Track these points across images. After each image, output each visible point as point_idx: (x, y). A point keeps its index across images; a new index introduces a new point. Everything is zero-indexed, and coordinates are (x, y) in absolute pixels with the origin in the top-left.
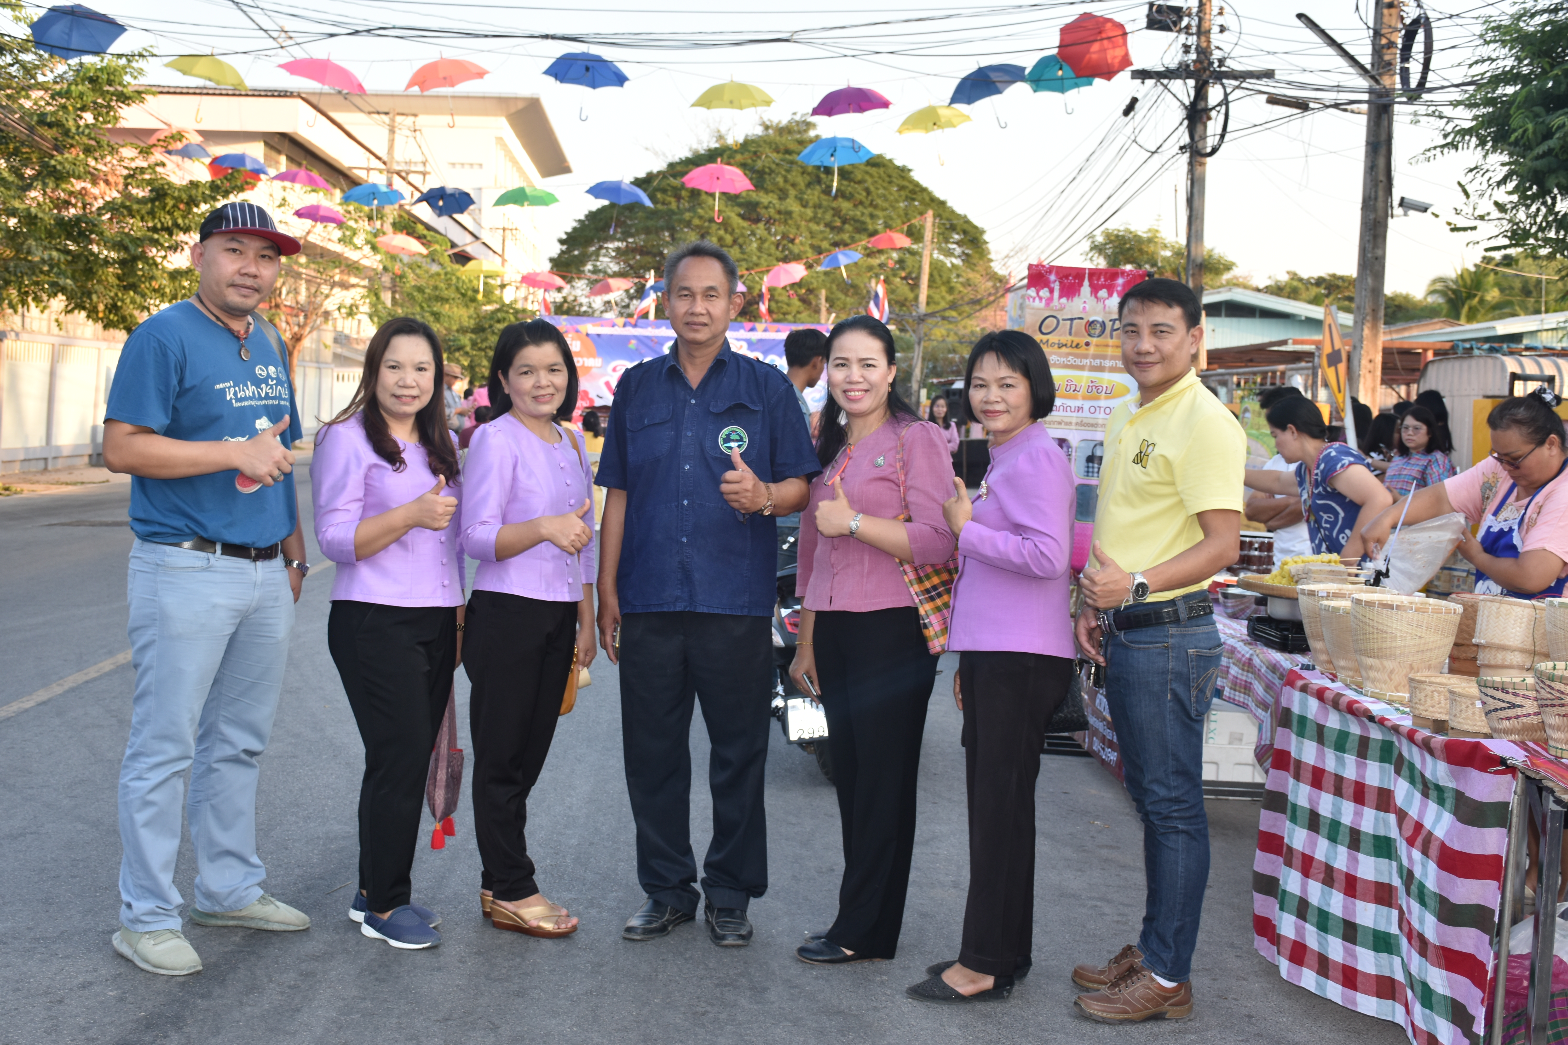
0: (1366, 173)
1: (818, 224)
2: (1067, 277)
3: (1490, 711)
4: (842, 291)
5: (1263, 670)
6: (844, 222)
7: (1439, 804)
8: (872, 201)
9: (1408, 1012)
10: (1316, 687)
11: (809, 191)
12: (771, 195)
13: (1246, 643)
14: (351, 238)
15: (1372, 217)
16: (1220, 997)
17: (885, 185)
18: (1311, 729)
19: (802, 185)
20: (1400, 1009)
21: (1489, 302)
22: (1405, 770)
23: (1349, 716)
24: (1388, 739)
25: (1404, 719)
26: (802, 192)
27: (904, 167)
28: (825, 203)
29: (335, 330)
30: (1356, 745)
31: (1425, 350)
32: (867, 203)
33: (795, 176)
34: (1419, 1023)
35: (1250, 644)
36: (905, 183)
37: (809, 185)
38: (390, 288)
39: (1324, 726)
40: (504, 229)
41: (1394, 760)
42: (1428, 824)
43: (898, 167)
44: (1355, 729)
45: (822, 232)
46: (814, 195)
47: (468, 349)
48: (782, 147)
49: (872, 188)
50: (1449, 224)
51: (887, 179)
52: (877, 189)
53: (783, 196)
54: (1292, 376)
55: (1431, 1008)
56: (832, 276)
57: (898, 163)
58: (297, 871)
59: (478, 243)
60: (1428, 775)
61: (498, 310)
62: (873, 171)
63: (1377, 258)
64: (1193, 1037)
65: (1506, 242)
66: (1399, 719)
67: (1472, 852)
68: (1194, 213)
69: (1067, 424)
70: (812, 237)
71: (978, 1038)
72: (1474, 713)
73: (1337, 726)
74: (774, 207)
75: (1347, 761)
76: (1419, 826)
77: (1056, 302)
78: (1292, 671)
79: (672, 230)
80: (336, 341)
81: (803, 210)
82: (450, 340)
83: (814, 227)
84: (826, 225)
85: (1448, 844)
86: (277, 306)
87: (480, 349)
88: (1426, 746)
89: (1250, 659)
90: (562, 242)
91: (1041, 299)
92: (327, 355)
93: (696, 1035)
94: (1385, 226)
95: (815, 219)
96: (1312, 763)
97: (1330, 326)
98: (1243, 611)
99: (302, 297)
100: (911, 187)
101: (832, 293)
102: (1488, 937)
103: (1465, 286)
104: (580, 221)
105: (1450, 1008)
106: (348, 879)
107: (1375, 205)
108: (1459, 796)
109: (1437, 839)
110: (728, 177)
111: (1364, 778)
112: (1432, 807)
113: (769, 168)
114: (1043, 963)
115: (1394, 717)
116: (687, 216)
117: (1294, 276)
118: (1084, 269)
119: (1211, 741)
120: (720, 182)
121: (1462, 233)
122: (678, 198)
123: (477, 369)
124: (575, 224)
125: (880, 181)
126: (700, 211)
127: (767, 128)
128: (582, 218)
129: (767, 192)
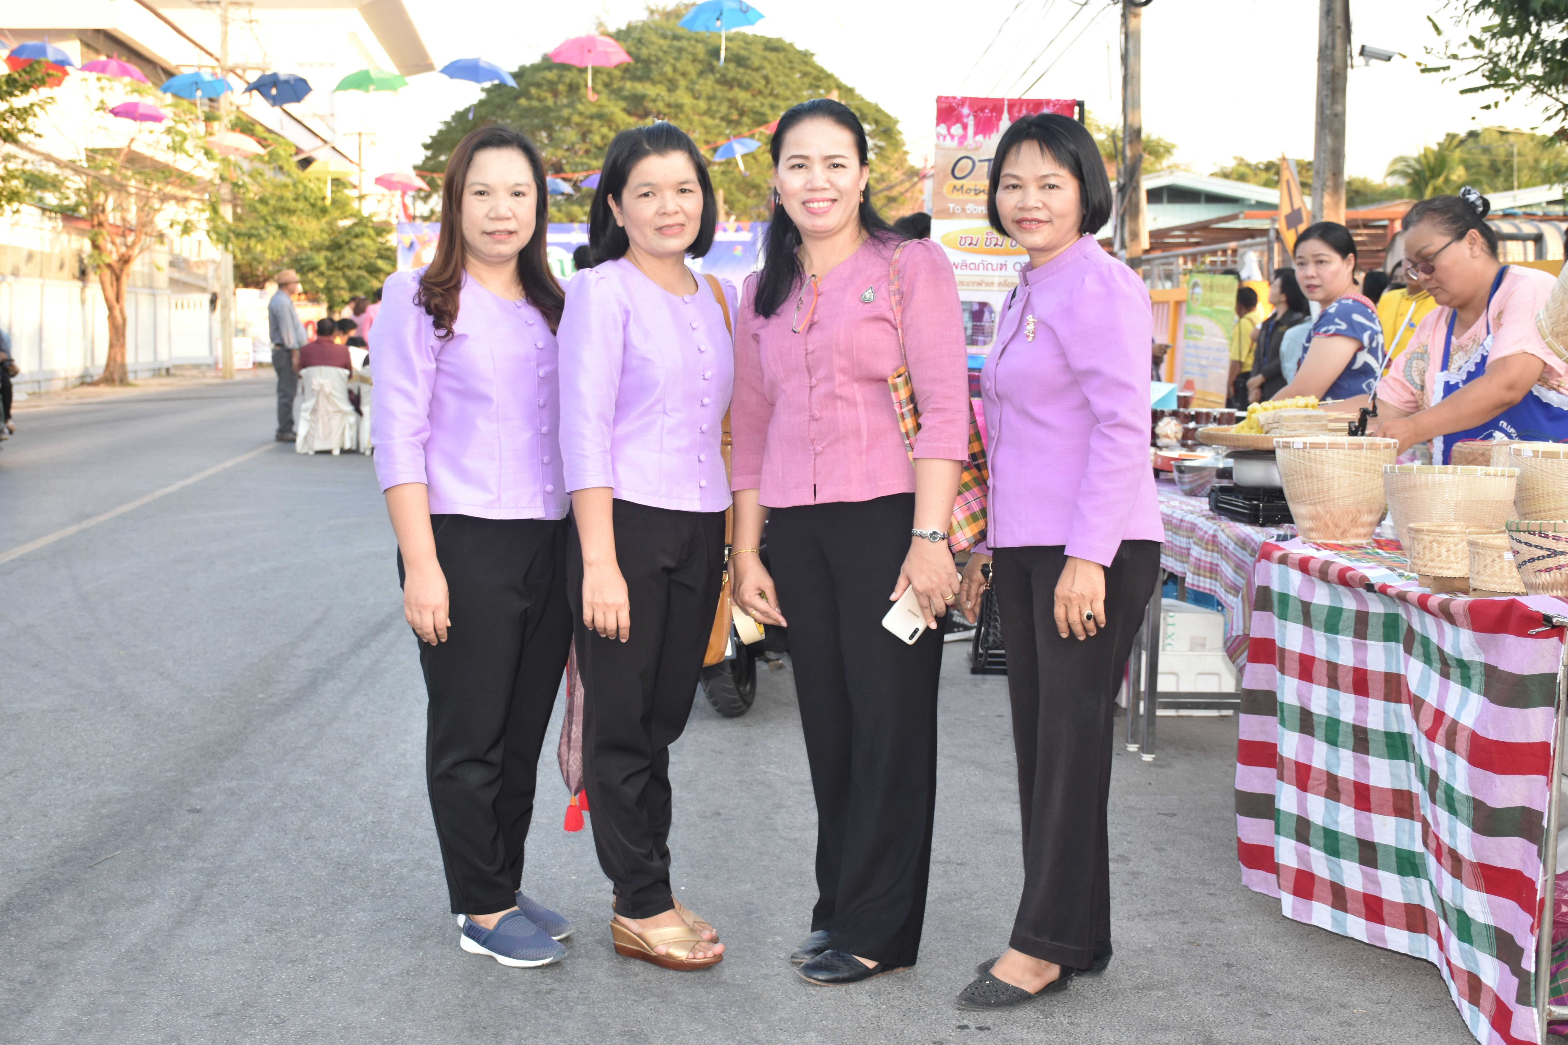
0: (1321, 18)
1: (712, 117)
2: (982, 110)
3: (1525, 562)
4: (743, 192)
5: (1231, 546)
6: (742, 114)
7: (1463, 684)
8: (772, 89)
9: (1441, 947)
10: (1299, 557)
11: (701, 81)
12: (659, 86)
13: (1208, 518)
14: (182, 143)
15: (1330, 68)
16: (1190, 943)
17: (787, 71)
18: (1294, 609)
19: (693, 74)
20: (1433, 944)
21: (1455, 182)
22: (1417, 648)
23: (1341, 588)
24: (1391, 611)
25: (1412, 585)
26: (693, 83)
27: (807, 51)
28: (719, 94)
29: (171, 252)
30: (1352, 622)
31: (1392, 220)
32: (767, 92)
33: (685, 64)
34: (1457, 961)
35: (1213, 518)
36: (808, 69)
37: (701, 74)
38: (230, 201)
39: (1310, 603)
40: (360, 134)
41: (1402, 637)
42: (1450, 711)
43: (800, 52)
44: (1349, 604)
45: (717, 126)
46: (707, 85)
47: (323, 268)
48: (669, 33)
49: (772, 76)
50: (1419, 64)
51: (788, 65)
52: (777, 76)
53: (672, 86)
54: (1244, 253)
55: (1470, 941)
56: (731, 176)
57: (800, 46)
58: (55, 842)
59: (328, 147)
60: (1448, 649)
61: (355, 224)
62: (772, 56)
63: (1336, 115)
64: (1160, 993)
65: (1486, 82)
66: (1403, 586)
67: (1512, 740)
68: (1130, 71)
69: (988, 284)
70: (707, 133)
71: (893, 1006)
72: (1502, 568)
73: (1327, 602)
74: (663, 100)
75: (1341, 644)
76: (1439, 715)
77: (970, 141)
78: (1265, 544)
79: (549, 128)
80: (172, 264)
81: (695, 102)
82: (302, 259)
83: (708, 121)
84: (723, 119)
85: (1480, 732)
86: (100, 224)
87: (337, 269)
88: (1446, 614)
89: (1214, 536)
90: (427, 147)
91: (952, 137)
92: (162, 279)
93: (537, 1019)
94: (1345, 78)
95: (709, 113)
96: (1298, 650)
97: (1288, 182)
98: (1202, 486)
99: (132, 217)
100: (815, 73)
101: (731, 194)
102: (1535, 848)
103: (1428, 163)
104: (446, 123)
105: (1494, 940)
106: (118, 848)
107: (1332, 55)
108: (1490, 671)
109: (1465, 728)
110: (600, 49)
111: (1365, 662)
112: (1455, 688)
113: (656, 56)
114: (974, 913)
115: (1397, 584)
116: (566, 112)
117: (1241, 162)
118: (1003, 100)
119: (1168, 648)
120: (592, 55)
121: (1433, 74)
122: (556, 94)
123: (335, 292)
124: (441, 127)
125: (780, 68)
126: (580, 107)
127: (652, 12)
128: (449, 119)
129: (654, 83)
